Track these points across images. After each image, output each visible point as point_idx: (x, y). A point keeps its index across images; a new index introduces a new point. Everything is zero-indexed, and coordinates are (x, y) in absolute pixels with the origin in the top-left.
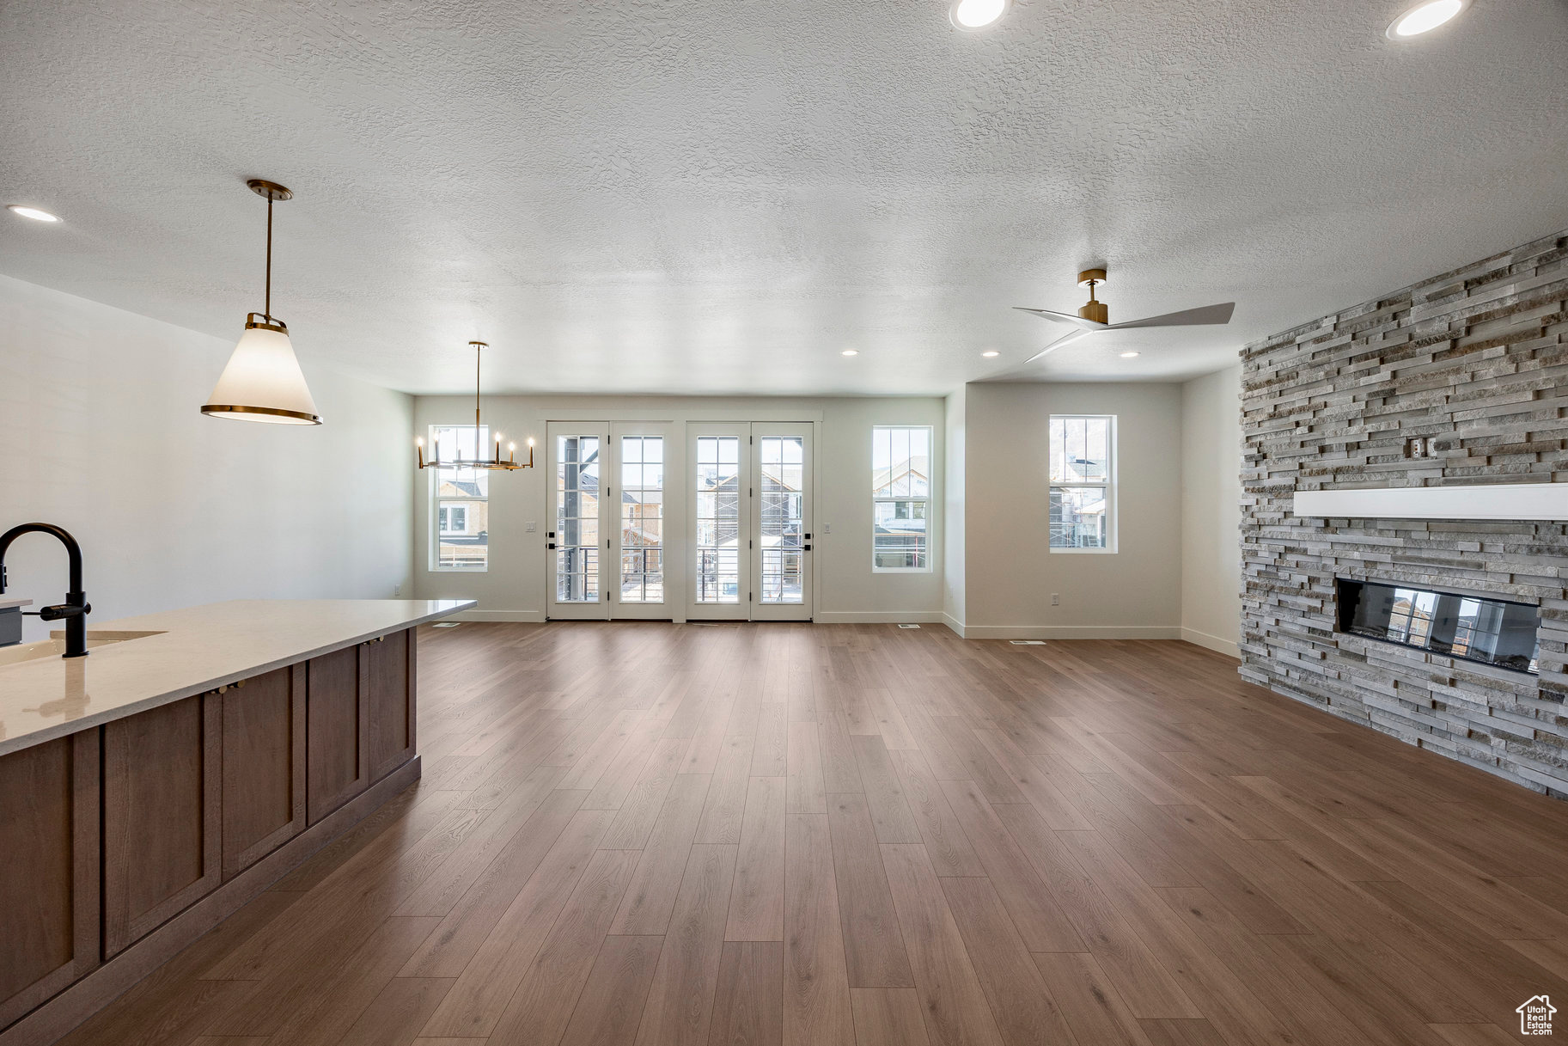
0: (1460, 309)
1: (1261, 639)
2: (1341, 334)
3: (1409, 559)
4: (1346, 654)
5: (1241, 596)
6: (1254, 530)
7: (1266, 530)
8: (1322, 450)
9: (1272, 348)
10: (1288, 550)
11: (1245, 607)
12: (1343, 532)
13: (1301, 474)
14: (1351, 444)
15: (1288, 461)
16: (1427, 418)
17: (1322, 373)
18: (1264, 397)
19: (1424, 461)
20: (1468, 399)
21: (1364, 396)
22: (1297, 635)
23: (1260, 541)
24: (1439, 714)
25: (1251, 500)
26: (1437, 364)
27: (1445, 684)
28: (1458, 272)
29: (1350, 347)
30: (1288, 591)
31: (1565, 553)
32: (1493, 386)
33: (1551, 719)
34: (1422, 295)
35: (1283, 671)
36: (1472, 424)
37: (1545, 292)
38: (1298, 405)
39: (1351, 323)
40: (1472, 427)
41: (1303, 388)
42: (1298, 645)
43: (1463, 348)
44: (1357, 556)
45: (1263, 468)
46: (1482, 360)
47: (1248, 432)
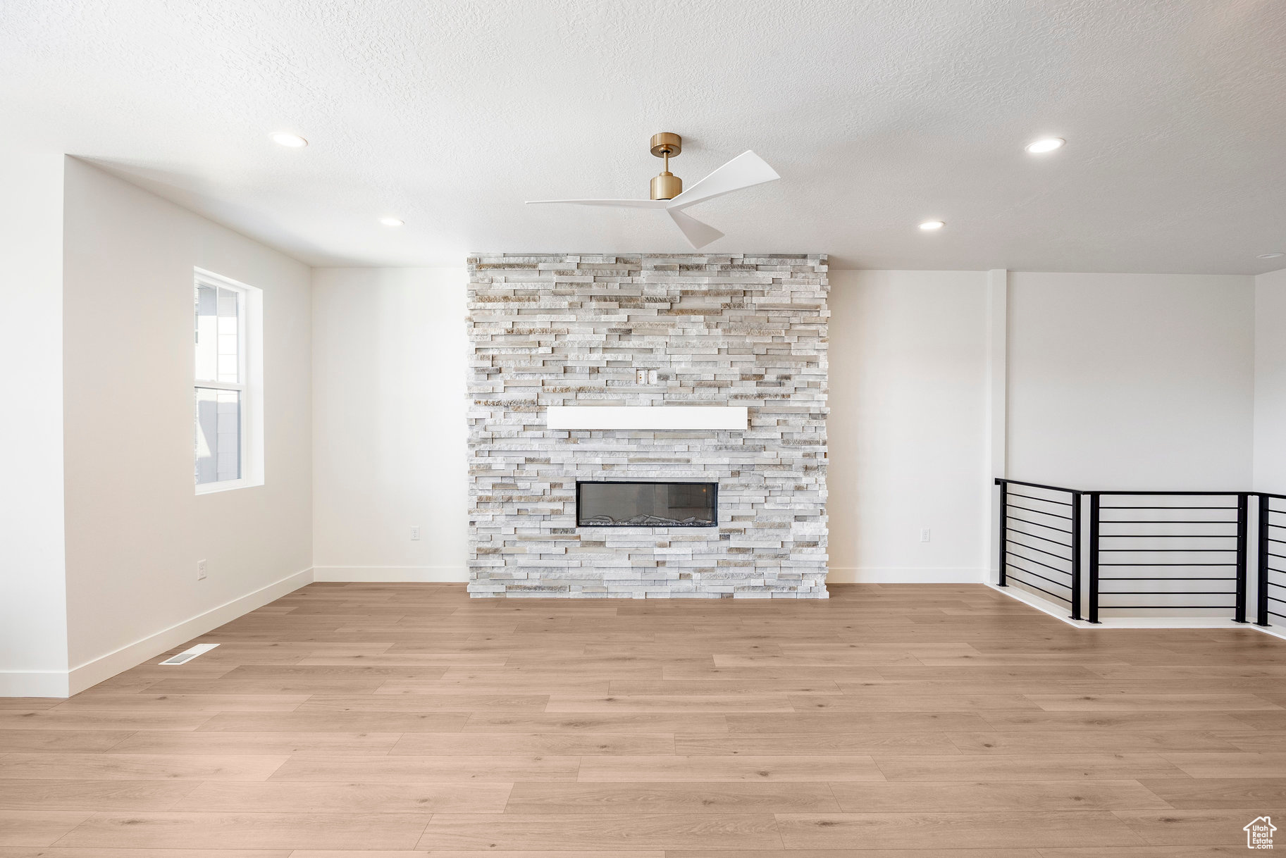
0: (675, 283)
1: (496, 551)
2: (584, 274)
4: (587, 544)
5: (470, 512)
6: (484, 442)
7: (497, 445)
10: (528, 460)
12: (583, 442)
13: (544, 390)
14: (593, 368)
15: (527, 377)
16: (652, 356)
17: (566, 303)
18: (498, 312)
19: (648, 387)
20: (679, 347)
21: (604, 329)
22: (538, 538)
23: (492, 454)
24: (660, 570)
25: (483, 412)
26: (661, 317)
27: (666, 547)
28: (673, 255)
29: (591, 286)
30: (528, 500)
31: (734, 449)
32: (695, 341)
33: (724, 550)
34: (650, 263)
35: (522, 574)
36: (681, 364)
37: (723, 288)
38: (538, 326)
39: (593, 267)
40: (683, 366)
41: (544, 311)
42: (539, 546)
43: (678, 310)
44: (598, 460)
45: (498, 381)
46: (689, 321)
47: (478, 343)
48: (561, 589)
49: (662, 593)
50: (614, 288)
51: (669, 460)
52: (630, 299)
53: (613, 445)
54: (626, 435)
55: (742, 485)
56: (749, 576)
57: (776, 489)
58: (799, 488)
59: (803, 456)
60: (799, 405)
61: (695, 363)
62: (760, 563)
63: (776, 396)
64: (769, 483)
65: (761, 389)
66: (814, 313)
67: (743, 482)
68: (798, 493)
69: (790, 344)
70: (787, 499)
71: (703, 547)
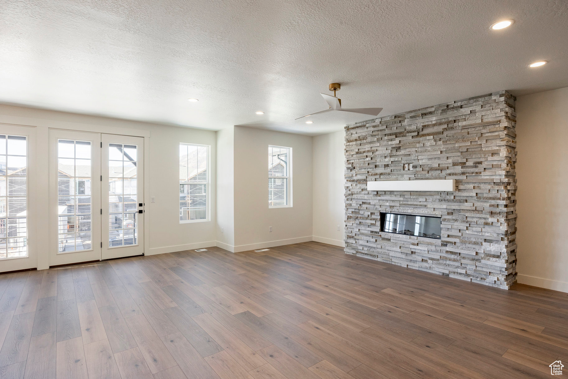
3: (404, 204)
8: (376, 166)
9: (357, 127)
11: (346, 226)
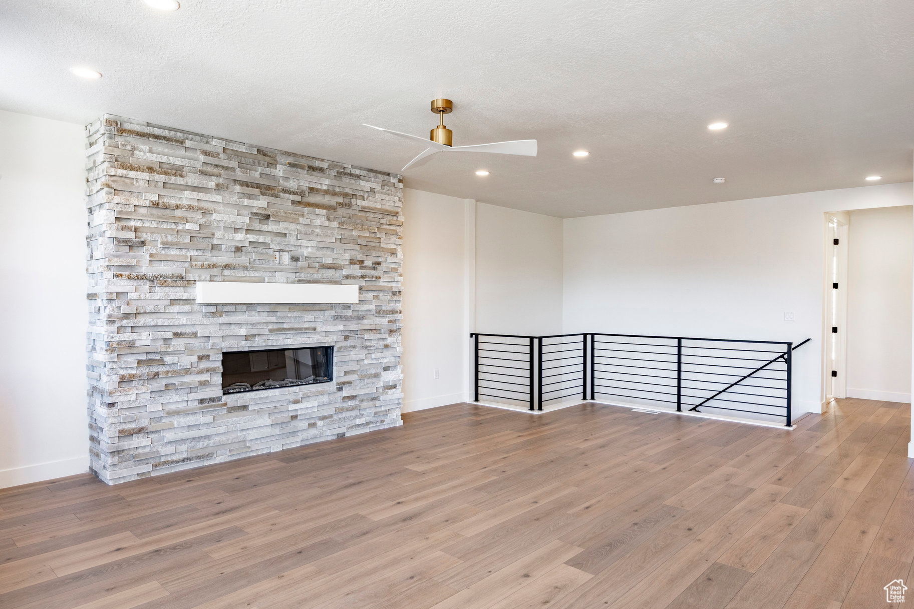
0: (305, 180)
1: (141, 430)
2: (229, 158)
4: (232, 410)
5: (110, 394)
6: (127, 318)
7: (141, 321)
8: (214, 247)
10: (176, 335)
12: (228, 315)
13: (191, 265)
14: (237, 247)
15: (174, 252)
16: (286, 240)
17: (213, 184)
18: (141, 183)
19: (282, 267)
20: (307, 234)
21: (248, 213)
22: (186, 411)
23: (136, 330)
24: (294, 423)
25: (123, 285)
26: (294, 208)
27: (298, 403)
28: (303, 156)
29: (235, 171)
30: (176, 374)
31: (346, 318)
32: (318, 230)
33: (339, 400)
34: (282, 159)
35: (170, 449)
36: (308, 249)
37: (337, 189)
38: (185, 202)
39: (237, 154)
40: (310, 250)
41: (190, 188)
42: (188, 419)
43: (306, 203)
44: (243, 332)
45: (143, 255)
46: (314, 213)
47: (120, 212)
48: (209, 456)
49: (295, 443)
50: (255, 175)
51: (301, 329)
52: (269, 188)
53: (255, 317)
54: (266, 308)
55: (351, 347)
56: (356, 417)
57: (372, 348)
58: (386, 346)
59: (389, 322)
60: (385, 284)
61: (320, 248)
62: (363, 405)
63: (373, 277)
64: (368, 344)
65: (363, 272)
66: (394, 217)
67: (352, 344)
68: (385, 350)
69: (380, 238)
70: (379, 355)
71: (325, 399)
